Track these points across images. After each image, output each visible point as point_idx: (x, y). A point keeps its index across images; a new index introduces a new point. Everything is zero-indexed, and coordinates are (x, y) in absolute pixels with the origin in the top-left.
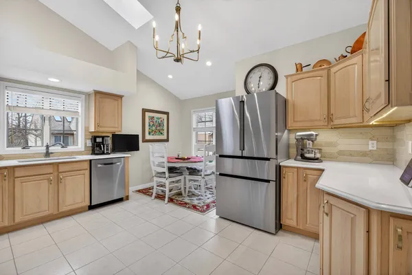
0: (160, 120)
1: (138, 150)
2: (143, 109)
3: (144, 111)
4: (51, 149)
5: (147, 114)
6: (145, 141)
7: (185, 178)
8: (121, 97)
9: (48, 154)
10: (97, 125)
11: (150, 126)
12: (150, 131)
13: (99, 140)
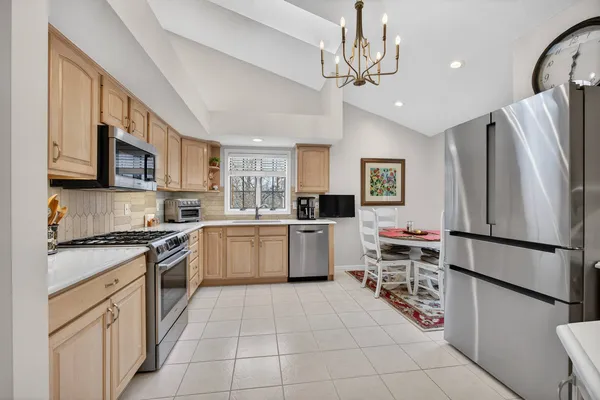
0: (389, 173)
1: (353, 215)
2: (362, 160)
3: (364, 162)
4: (261, 211)
5: (369, 166)
6: (364, 204)
7: (412, 264)
8: (327, 147)
9: (257, 217)
10: (301, 185)
11: (372, 182)
12: (373, 189)
13: (304, 202)
